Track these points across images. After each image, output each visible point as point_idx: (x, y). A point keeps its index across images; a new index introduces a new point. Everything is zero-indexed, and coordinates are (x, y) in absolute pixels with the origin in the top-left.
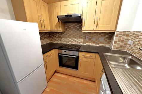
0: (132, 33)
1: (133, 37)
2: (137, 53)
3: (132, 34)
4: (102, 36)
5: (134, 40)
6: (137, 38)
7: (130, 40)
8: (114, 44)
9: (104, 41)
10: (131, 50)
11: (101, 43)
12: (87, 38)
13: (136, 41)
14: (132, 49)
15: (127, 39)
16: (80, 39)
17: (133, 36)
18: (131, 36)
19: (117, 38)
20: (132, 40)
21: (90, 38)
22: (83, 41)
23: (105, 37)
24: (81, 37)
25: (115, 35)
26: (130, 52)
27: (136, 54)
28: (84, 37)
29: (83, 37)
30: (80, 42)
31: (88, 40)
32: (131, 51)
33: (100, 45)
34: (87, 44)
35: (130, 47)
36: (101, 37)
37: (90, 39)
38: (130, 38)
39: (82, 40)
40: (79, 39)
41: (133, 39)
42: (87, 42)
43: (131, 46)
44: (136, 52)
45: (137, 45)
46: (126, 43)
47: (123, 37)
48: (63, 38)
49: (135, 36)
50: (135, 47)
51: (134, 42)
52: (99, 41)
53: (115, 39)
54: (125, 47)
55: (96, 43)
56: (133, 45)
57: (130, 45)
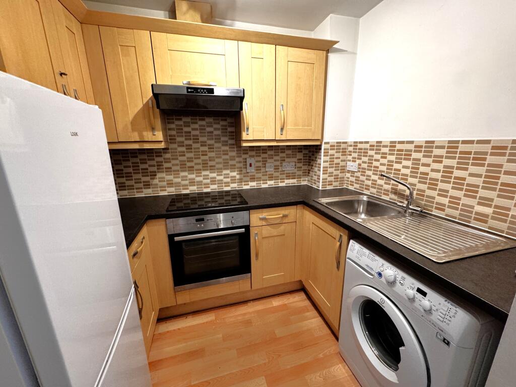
0: (351, 146)
1: (355, 155)
2: (372, 187)
3: (351, 149)
4: (288, 156)
5: (358, 162)
6: (364, 156)
7: (350, 161)
8: (323, 174)
9: (296, 170)
10: (356, 183)
11: (288, 177)
12: (251, 165)
13: (364, 162)
14: (358, 180)
15: (344, 161)
16: (227, 172)
17: (356, 152)
18: (350, 152)
19: (328, 158)
20: (355, 161)
21: (260, 164)
22: (238, 177)
23: (295, 160)
24: (231, 163)
25: (323, 151)
26: (355, 188)
27: (369, 190)
28: (240, 162)
29: (238, 165)
30: (229, 180)
31: (252, 170)
32: (357, 186)
33: (287, 181)
34: (253, 184)
35: (353, 176)
36: (287, 160)
37: (258, 169)
38: (350, 158)
39: (234, 174)
40: (225, 172)
41: (355, 158)
42: (253, 179)
43: (356, 174)
44: (369, 186)
45: (368, 170)
46: (343, 170)
47: (336, 155)
48: (159, 175)
49: (359, 152)
50: (364, 175)
51: (359, 165)
52: (283, 172)
53: (324, 162)
54: (343, 178)
55: (276, 178)
56: (359, 171)
57: (353, 172)
